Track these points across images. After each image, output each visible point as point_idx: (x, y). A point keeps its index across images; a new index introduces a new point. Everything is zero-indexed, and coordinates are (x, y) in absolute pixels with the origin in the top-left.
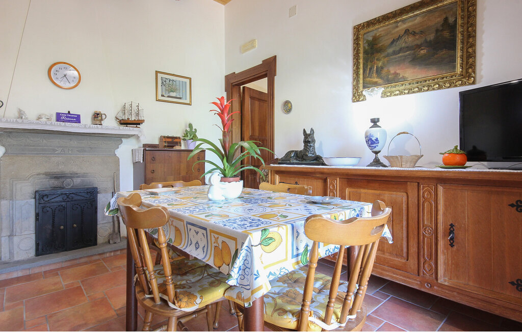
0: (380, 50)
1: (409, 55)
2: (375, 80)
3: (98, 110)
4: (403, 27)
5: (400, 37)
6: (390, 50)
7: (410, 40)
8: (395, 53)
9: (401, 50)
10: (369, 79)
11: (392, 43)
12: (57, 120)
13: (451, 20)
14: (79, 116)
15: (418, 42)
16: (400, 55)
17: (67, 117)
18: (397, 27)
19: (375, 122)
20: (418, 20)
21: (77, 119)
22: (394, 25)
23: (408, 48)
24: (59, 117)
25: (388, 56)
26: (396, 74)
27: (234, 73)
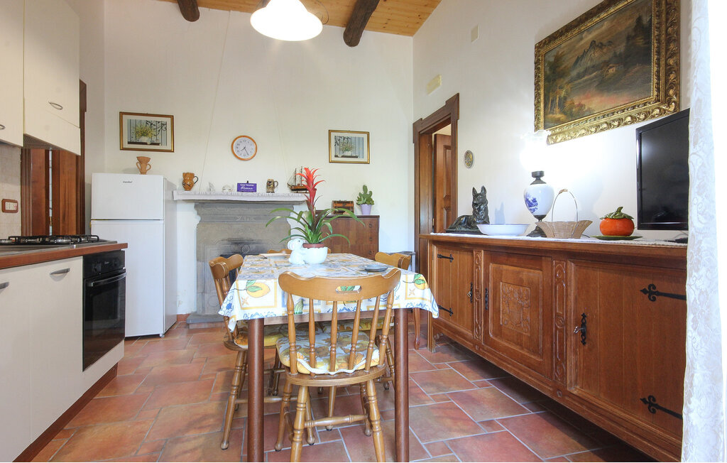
0: (563, 74)
1: (596, 77)
2: (558, 116)
3: (271, 178)
4: (589, 37)
5: (585, 53)
6: (574, 73)
7: (596, 56)
8: (579, 76)
9: (586, 72)
10: (551, 115)
11: (576, 62)
12: (238, 191)
13: (645, 20)
14: (255, 185)
15: (606, 58)
16: (586, 78)
17: (246, 187)
18: (582, 39)
19: (538, 176)
20: (606, 25)
21: (253, 188)
22: (578, 37)
23: (595, 68)
24: (240, 188)
25: (571, 81)
26: (581, 106)
27: (421, 119)
